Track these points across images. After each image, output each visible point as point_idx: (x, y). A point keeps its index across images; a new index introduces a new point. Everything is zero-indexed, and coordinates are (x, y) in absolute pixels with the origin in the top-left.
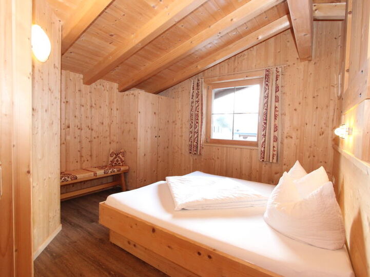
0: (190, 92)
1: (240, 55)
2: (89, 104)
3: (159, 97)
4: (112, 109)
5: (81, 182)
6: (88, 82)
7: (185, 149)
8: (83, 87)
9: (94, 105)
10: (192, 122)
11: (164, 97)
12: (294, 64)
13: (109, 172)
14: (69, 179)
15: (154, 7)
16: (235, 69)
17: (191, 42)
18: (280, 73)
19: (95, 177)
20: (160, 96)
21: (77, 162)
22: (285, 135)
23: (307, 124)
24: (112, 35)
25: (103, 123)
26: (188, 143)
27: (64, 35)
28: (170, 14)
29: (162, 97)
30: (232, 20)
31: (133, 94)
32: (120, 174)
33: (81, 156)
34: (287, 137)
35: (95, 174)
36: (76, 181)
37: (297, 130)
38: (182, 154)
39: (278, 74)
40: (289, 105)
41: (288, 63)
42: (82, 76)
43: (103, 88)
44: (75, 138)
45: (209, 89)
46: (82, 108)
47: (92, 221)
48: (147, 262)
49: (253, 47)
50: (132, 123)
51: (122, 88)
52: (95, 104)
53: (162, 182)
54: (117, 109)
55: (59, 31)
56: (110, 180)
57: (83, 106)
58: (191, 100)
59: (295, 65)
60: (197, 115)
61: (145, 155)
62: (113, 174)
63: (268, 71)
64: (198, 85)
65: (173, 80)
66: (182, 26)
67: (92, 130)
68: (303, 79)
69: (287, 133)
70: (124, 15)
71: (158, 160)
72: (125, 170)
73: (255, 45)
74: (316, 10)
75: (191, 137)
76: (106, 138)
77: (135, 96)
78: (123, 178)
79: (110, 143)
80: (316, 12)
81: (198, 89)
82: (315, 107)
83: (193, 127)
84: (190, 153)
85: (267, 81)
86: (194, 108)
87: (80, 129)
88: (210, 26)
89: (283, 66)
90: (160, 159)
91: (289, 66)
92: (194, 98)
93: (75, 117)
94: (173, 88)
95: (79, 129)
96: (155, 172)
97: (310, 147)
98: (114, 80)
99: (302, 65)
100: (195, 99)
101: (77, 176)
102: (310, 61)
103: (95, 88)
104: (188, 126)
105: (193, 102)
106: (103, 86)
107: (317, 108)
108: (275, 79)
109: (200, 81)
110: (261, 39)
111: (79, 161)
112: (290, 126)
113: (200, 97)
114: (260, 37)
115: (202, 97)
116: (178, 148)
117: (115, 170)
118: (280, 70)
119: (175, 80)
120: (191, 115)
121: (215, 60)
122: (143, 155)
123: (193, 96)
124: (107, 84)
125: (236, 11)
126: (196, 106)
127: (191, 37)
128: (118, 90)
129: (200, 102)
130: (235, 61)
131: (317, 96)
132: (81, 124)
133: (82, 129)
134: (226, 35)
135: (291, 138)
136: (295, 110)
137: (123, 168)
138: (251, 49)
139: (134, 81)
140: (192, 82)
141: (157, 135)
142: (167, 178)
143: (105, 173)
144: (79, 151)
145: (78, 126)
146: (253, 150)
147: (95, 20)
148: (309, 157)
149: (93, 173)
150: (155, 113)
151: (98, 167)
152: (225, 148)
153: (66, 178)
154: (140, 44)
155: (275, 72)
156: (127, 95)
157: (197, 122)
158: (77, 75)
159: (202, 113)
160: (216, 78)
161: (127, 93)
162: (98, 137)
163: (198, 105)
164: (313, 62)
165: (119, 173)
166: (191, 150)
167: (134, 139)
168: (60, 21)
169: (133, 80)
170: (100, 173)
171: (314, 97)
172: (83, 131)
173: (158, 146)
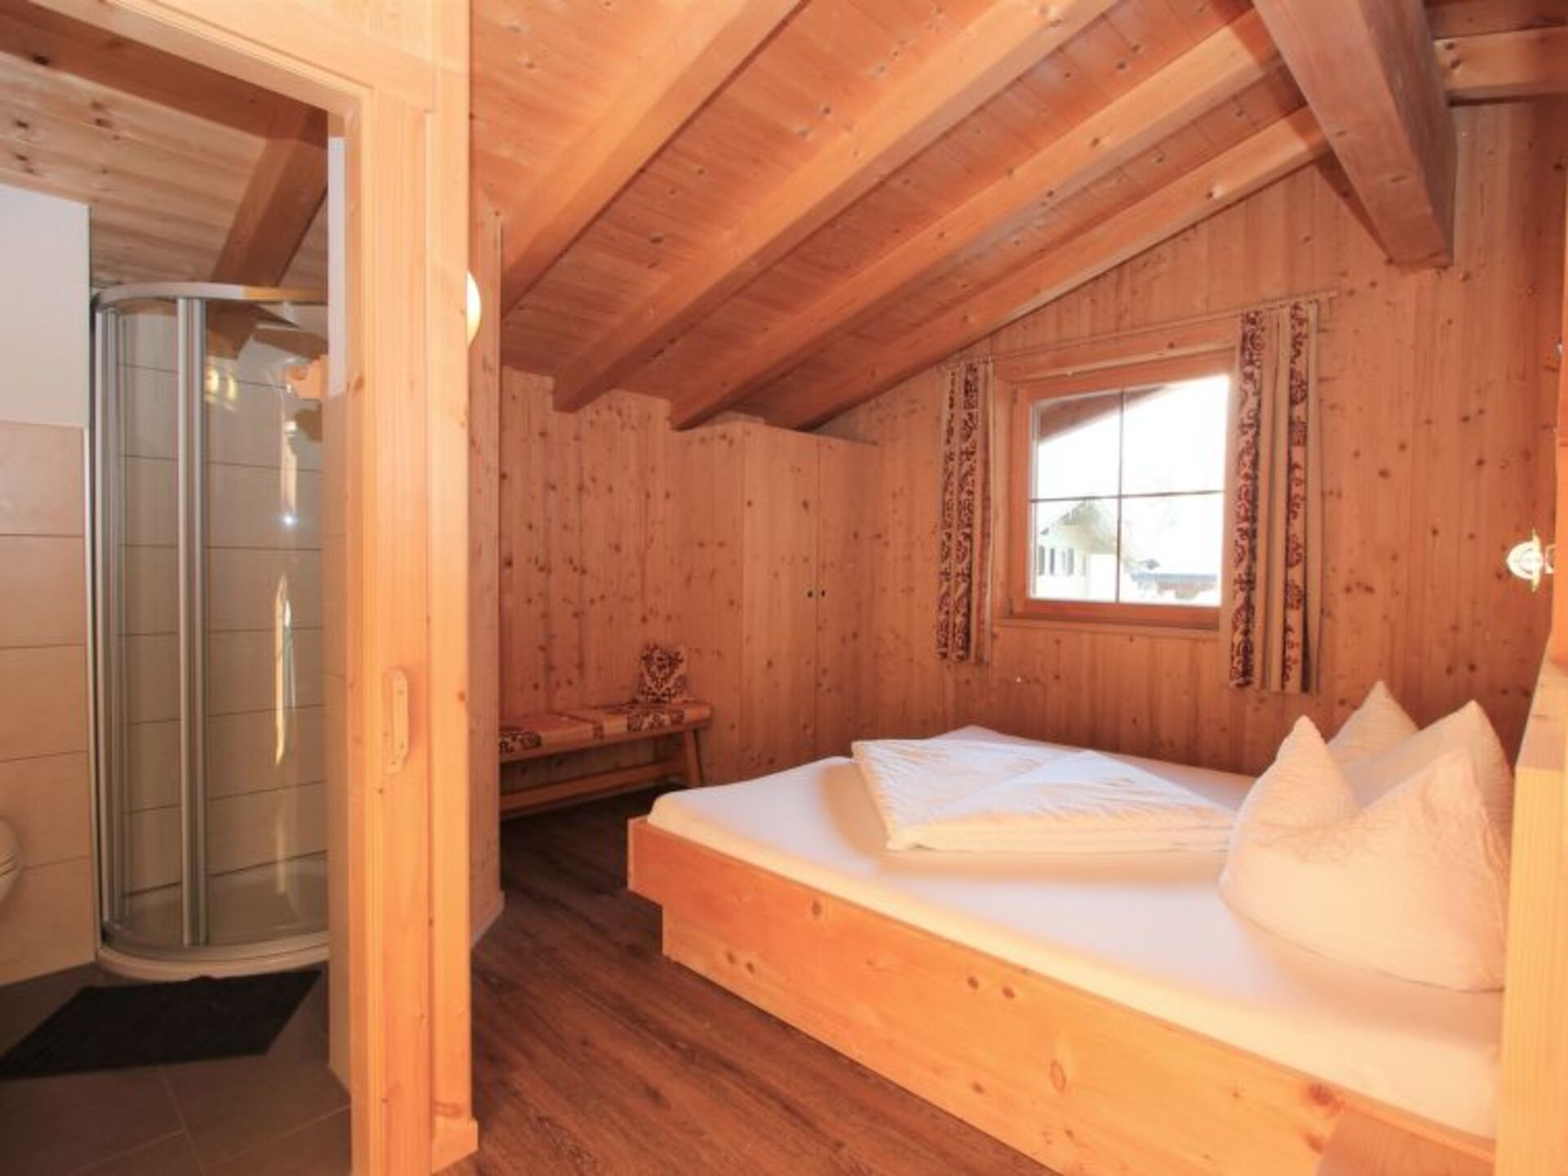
0: (938, 419)
1: (1140, 261)
2: (573, 483)
3: (819, 445)
4: (648, 496)
5: (549, 758)
6: (571, 402)
7: (925, 644)
8: (557, 422)
9: (588, 483)
10: (949, 536)
11: (841, 442)
12: (1374, 284)
13: (645, 725)
14: (517, 746)
15: (804, 134)
16: (1120, 317)
17: (942, 235)
18: (1310, 328)
19: (598, 742)
20: (822, 438)
21: (536, 687)
22: (1340, 579)
23: (1435, 532)
24: (657, 240)
25: (618, 548)
26: (934, 617)
27: (511, 259)
28: (861, 155)
29: (834, 441)
30: (1096, 142)
31: (724, 437)
32: (681, 734)
33: (550, 668)
34: (1348, 590)
35: (599, 729)
36: (536, 752)
37: (1394, 558)
38: (911, 660)
39: (1304, 329)
40: (1357, 454)
41: (1347, 283)
42: (549, 382)
43: (619, 421)
44: (529, 601)
45: (1014, 401)
46: (552, 494)
47: (598, 890)
48: (794, 1025)
49: (1194, 226)
50: (721, 545)
51: (684, 417)
52: (594, 480)
53: (839, 761)
54: (667, 495)
55: (495, 247)
56: (645, 755)
57: (554, 488)
58: (946, 449)
59: (1378, 289)
60: (970, 508)
61: (770, 664)
62: (656, 732)
63: (1253, 322)
64: (969, 390)
65: (873, 374)
66: (907, 182)
67: (584, 572)
68: (1413, 347)
69: (1351, 571)
70: (701, 172)
71: (819, 685)
72: (697, 722)
73: (1203, 221)
74: (1455, 64)
75: (947, 594)
76: (631, 600)
77: (731, 443)
78: (691, 750)
79: (644, 620)
80: (1457, 71)
81: (969, 405)
82: (1473, 460)
83: (953, 551)
84: (944, 655)
85: (1251, 363)
86: (955, 480)
87: (545, 569)
88: (1010, 172)
89: (1323, 297)
90: (826, 682)
91: (1351, 293)
92: (956, 439)
93: (530, 527)
94: (872, 403)
95: (542, 569)
96: (810, 731)
97: (1455, 629)
98: (655, 390)
99: (1410, 287)
100: (958, 445)
101: (543, 734)
102: (1445, 267)
103: (592, 423)
104: (935, 551)
105: (949, 457)
106: (620, 413)
107: (1480, 463)
108: (1286, 352)
109: (981, 374)
110: (1223, 198)
111: (542, 683)
112: (1363, 543)
113: (977, 434)
114: (1219, 192)
115: (986, 434)
116: (897, 637)
117: (666, 718)
118: (1311, 312)
119: (881, 375)
120: (946, 507)
121: (1037, 291)
122: (765, 663)
123: (950, 431)
124: (632, 402)
125: (1111, 108)
126: (963, 471)
127: (940, 217)
128: (668, 424)
129: (979, 456)
130: (1118, 286)
131: (1481, 412)
132: (548, 552)
133: (549, 571)
134: (1077, 194)
135: (1369, 590)
136: (1384, 474)
137: (691, 714)
138: (1190, 234)
139: (726, 391)
140: (949, 378)
141: (813, 589)
142: (857, 746)
143: (629, 727)
144: (543, 649)
145: (537, 561)
146: (1205, 641)
147: (615, 199)
148: (1449, 671)
149: (590, 727)
150: (805, 505)
151: (604, 707)
152: (1086, 636)
153: (508, 740)
154: (754, 263)
155: (1286, 323)
156: (703, 440)
157: (969, 537)
158: (535, 379)
159: (986, 499)
160: (1043, 359)
161: (700, 432)
162: (603, 597)
163: (972, 469)
164: (1456, 273)
165: (678, 728)
166: (946, 645)
167: (731, 603)
168: (497, 214)
169: (724, 384)
170: (616, 726)
171: (1466, 419)
172: (553, 578)
173: (819, 628)
